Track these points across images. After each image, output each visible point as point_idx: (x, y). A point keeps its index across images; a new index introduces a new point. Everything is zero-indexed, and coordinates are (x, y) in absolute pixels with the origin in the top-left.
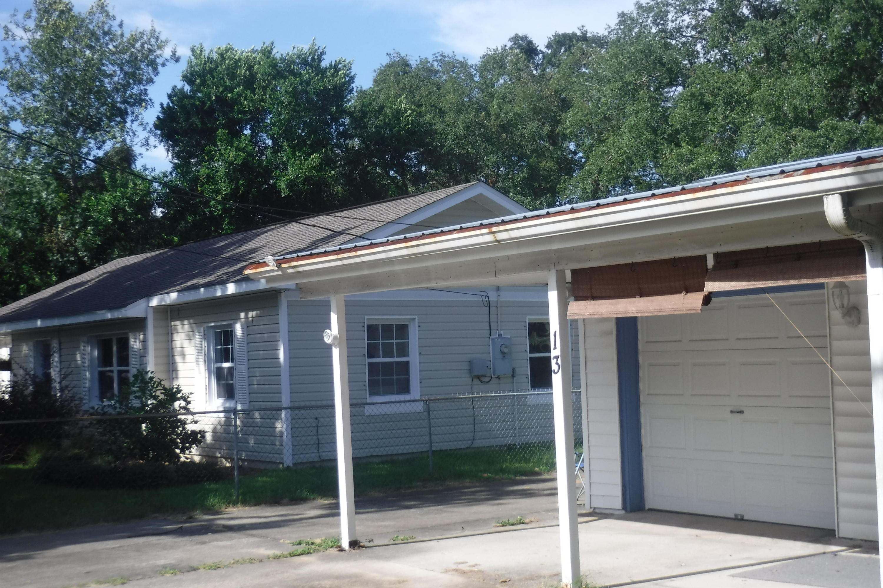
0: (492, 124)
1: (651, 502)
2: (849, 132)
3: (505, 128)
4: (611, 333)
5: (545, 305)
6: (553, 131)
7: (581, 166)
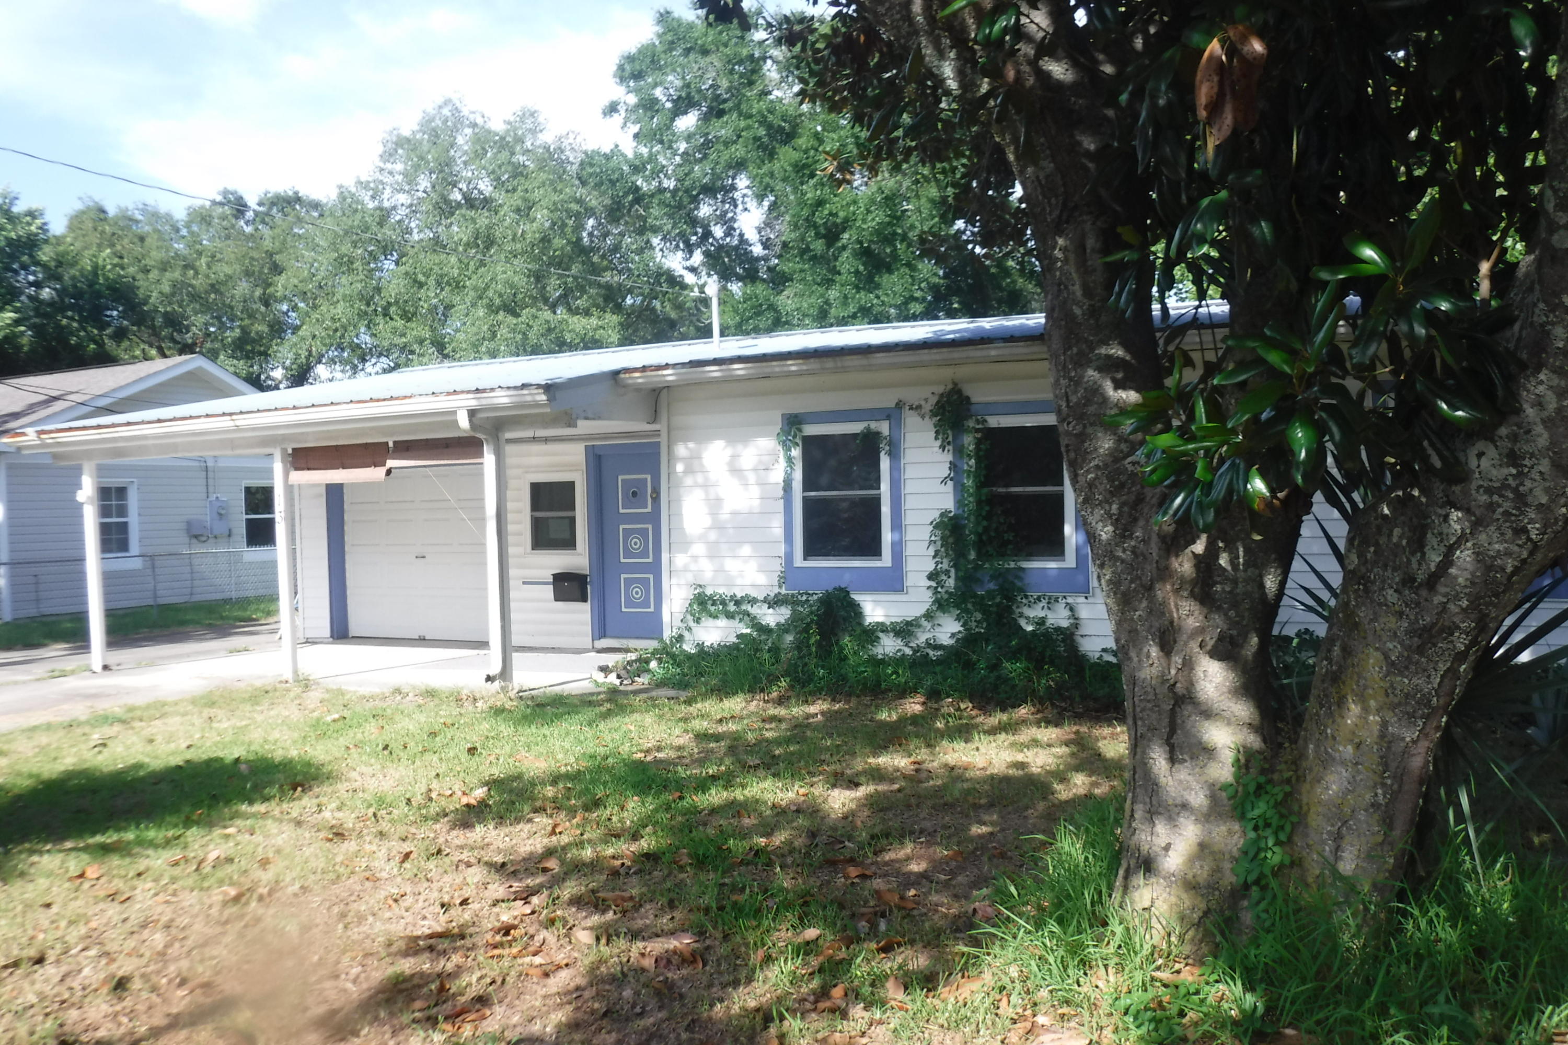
0: (199, 283)
1: (354, 631)
2: (548, 322)
3: (214, 288)
4: (321, 495)
5: (270, 472)
6: (264, 294)
7: (296, 329)
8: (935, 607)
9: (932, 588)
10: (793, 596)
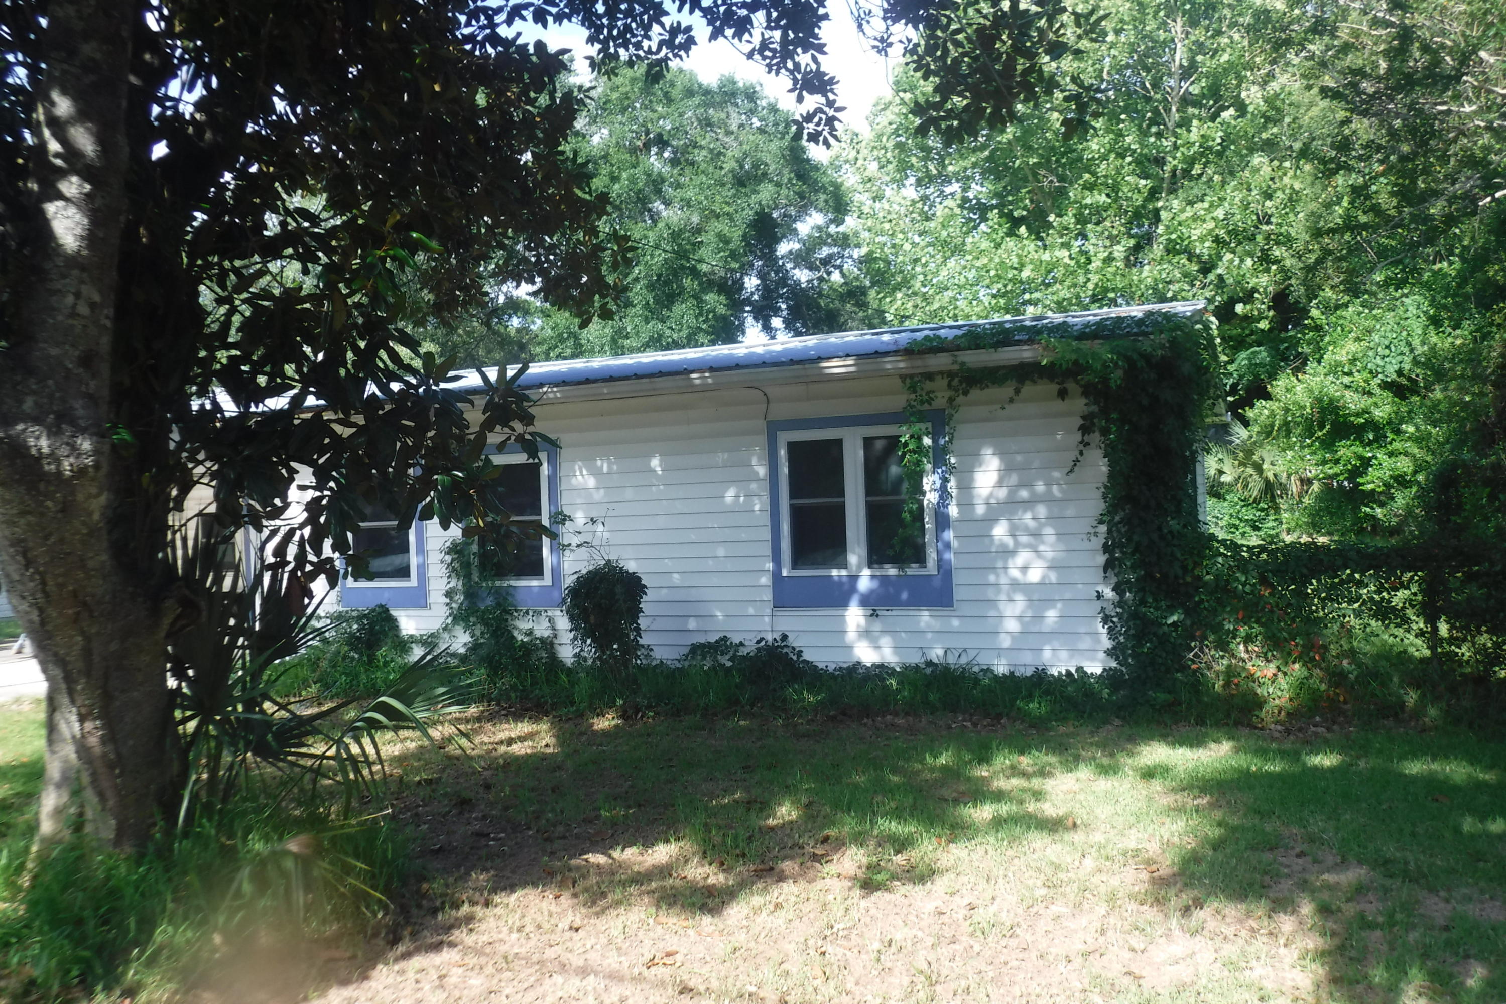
8: (449, 621)
9: (447, 605)
10: (347, 612)
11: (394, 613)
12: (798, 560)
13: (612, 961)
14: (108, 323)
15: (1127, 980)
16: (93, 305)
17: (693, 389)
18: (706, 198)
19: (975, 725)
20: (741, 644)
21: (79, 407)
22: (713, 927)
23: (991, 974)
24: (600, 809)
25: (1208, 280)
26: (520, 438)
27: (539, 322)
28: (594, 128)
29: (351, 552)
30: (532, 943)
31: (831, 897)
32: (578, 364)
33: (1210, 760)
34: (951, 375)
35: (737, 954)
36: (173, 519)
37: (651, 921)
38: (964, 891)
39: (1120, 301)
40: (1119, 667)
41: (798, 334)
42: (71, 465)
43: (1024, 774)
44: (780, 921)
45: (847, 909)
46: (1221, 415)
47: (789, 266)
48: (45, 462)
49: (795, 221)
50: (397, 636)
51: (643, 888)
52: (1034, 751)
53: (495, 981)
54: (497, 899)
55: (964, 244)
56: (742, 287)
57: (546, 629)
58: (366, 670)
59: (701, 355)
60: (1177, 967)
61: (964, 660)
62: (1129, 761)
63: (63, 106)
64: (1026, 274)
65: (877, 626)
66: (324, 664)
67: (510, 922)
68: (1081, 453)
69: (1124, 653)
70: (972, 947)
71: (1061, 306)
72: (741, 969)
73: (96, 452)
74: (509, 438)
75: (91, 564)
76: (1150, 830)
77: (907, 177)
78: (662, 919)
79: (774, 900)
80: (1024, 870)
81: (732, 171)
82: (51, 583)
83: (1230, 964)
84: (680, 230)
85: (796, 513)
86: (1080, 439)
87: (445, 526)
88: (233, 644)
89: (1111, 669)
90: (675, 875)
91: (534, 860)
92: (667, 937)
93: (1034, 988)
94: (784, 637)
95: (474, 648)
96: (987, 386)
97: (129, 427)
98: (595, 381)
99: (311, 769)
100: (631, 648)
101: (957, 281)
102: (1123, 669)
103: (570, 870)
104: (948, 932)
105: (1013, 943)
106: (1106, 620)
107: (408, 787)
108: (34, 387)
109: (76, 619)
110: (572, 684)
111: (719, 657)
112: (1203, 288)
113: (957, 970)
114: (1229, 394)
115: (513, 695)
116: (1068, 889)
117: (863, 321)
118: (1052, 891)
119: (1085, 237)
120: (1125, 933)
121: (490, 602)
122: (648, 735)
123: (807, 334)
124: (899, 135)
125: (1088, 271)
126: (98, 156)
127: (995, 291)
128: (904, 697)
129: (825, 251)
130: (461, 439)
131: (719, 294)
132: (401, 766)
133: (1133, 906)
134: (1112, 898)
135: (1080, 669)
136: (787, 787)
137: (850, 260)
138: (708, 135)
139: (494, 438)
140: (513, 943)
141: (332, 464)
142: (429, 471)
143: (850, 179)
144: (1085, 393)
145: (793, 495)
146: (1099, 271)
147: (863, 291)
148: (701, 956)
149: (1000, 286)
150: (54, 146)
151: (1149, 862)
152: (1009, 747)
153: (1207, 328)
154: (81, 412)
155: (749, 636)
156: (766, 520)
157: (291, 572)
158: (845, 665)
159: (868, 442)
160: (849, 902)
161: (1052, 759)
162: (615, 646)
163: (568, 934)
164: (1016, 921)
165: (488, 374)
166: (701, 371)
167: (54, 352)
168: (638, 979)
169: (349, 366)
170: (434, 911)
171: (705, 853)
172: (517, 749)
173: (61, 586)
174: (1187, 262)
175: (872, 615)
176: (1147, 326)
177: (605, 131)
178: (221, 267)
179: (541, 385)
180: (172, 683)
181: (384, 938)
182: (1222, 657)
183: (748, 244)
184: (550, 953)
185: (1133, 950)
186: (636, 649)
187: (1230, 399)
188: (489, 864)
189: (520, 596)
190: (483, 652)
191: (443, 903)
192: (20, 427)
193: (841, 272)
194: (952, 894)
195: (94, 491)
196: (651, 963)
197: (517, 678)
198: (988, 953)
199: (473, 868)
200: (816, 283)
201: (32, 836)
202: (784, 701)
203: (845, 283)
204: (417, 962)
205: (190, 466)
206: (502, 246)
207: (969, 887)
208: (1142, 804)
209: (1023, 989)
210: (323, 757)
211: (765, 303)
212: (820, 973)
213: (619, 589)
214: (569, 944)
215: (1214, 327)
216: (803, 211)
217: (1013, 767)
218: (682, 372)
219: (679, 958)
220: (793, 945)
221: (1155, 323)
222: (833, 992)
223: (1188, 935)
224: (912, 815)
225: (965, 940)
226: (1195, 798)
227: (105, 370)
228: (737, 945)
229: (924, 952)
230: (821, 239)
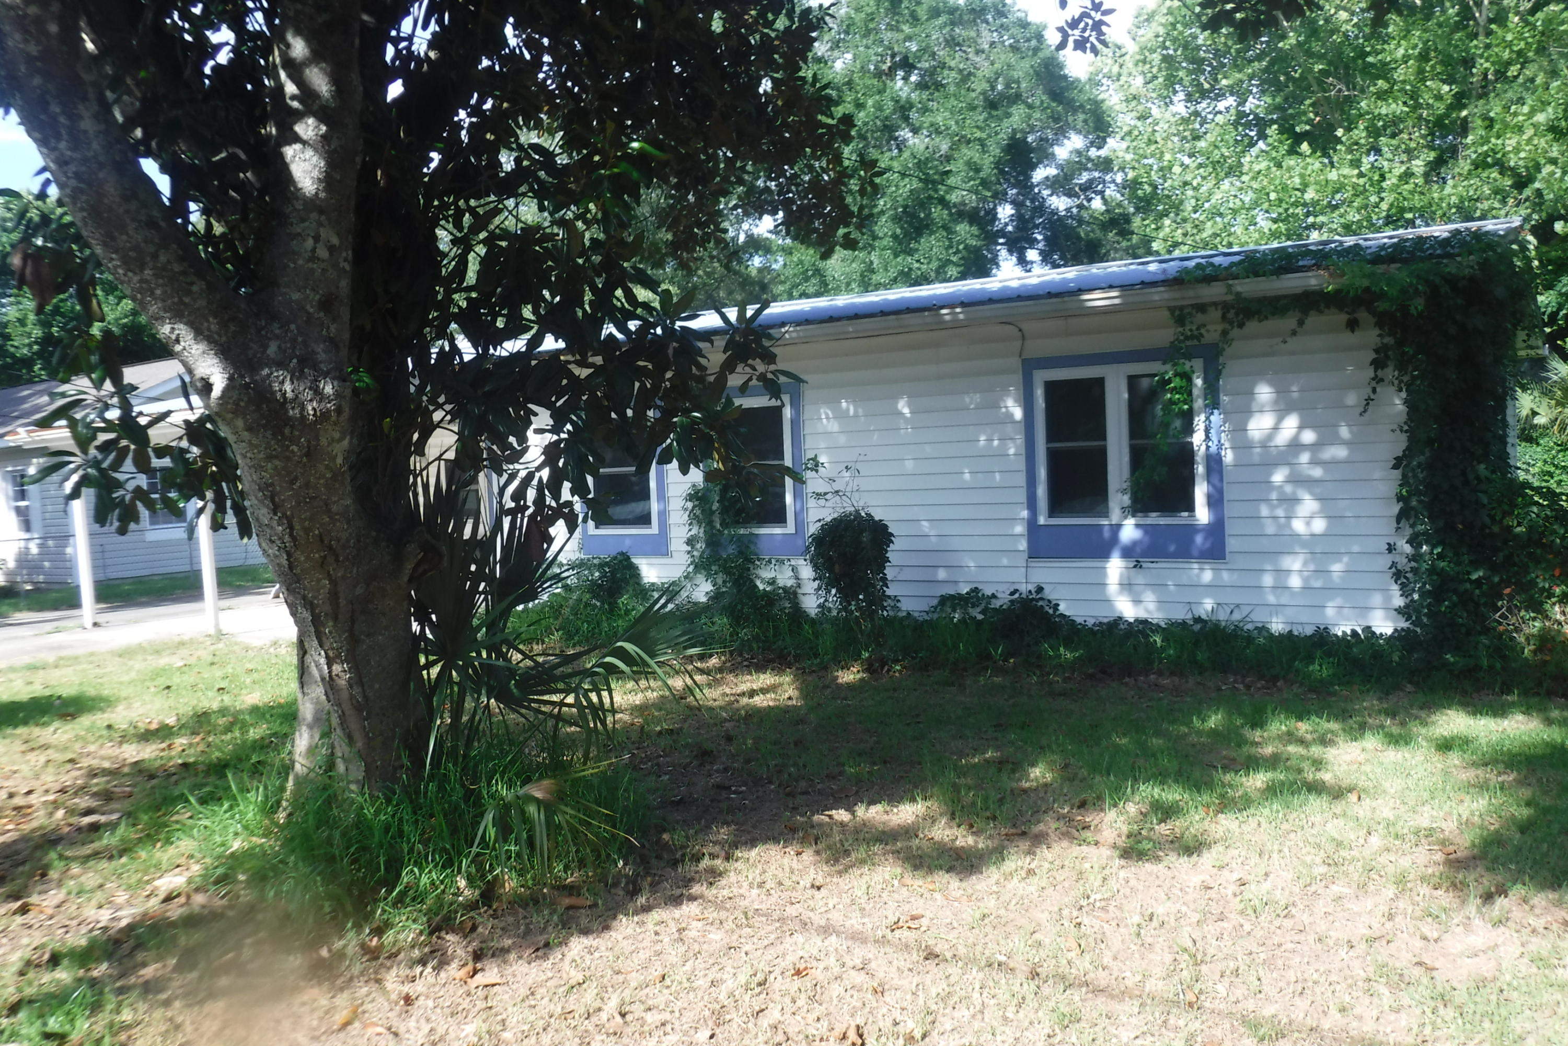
8: (691, 569)
9: (689, 552)
10: (589, 560)
11: (635, 561)
12: (1055, 508)
13: (854, 922)
14: (348, 267)
15: (1417, 971)
16: (331, 249)
17: (942, 325)
18: (957, 123)
19: (1248, 687)
20: (994, 596)
21: (321, 352)
22: (961, 892)
23: (1263, 956)
24: (843, 765)
25: (1524, 196)
26: (762, 377)
27: (781, 260)
28: (836, 53)
29: (590, 496)
30: (773, 900)
31: (1087, 866)
32: (822, 303)
33: (1518, 733)
34: (1226, 307)
35: (987, 921)
36: (416, 462)
37: (896, 882)
38: (1234, 865)
39: (1418, 222)
40: (1412, 627)
41: (1055, 266)
42: (314, 409)
43: (1302, 742)
44: (1032, 889)
45: (1105, 879)
46: (1538, 348)
47: (1045, 193)
48: (289, 406)
49: (1052, 145)
50: (639, 584)
51: (888, 847)
52: (1313, 718)
53: (735, 937)
54: (738, 853)
55: (1240, 164)
56: (995, 217)
57: (789, 578)
58: (608, 619)
59: (951, 290)
60: (1477, 959)
61: (1237, 616)
62: (1423, 731)
63: (299, 48)
64: (1310, 195)
65: (1140, 578)
66: (566, 611)
67: (750, 878)
68: (1374, 391)
69: (1418, 612)
70: (1242, 926)
71: (1348, 229)
72: (990, 936)
73: (338, 395)
74: (750, 379)
75: (335, 508)
76: (1446, 808)
77: (1175, 92)
78: (908, 880)
79: (1026, 866)
80: (1301, 845)
81: (984, 93)
82: (297, 527)
83: (1538, 960)
84: (927, 159)
85: (1054, 457)
86: (1372, 375)
87: (684, 470)
88: (474, 590)
89: (1403, 629)
90: (921, 836)
91: (775, 815)
92: (912, 899)
93: (1310, 973)
94: (1040, 589)
95: (716, 597)
96: (1266, 318)
97: (369, 371)
98: (839, 319)
99: (551, 715)
100: (878, 599)
101: (1231, 205)
102: (1418, 630)
103: (812, 827)
104: (1215, 909)
105: (1288, 923)
106: (1398, 575)
107: (649, 736)
108: (277, 331)
109: (323, 562)
110: (816, 635)
111: (970, 610)
112: (1517, 206)
113: (1225, 950)
114: (1546, 325)
115: (755, 646)
116: (1351, 868)
117: (1126, 250)
118: (1333, 869)
119: (1378, 152)
120: (1416, 919)
121: (731, 550)
122: (895, 690)
123: (1065, 266)
124: (1167, 48)
125: (1382, 190)
126: (332, 97)
127: (1274, 216)
128: (1170, 656)
129: (1085, 177)
130: (701, 379)
131: (971, 226)
132: (642, 715)
133: (1425, 890)
134: (1401, 881)
135: (1368, 629)
136: (1041, 748)
137: (1112, 186)
138: (957, 55)
139: (734, 381)
140: (753, 898)
141: (572, 406)
142: (668, 413)
143: (1112, 98)
144: (1379, 324)
145: (1050, 437)
146: (1394, 189)
147: (1127, 219)
148: (948, 921)
149: (1281, 210)
150: (291, 88)
151: (1443, 843)
152: (1287, 710)
153: (1523, 247)
154: (322, 356)
155: (1001, 588)
156: (1021, 465)
157: (530, 517)
158: (1105, 620)
159: (1132, 381)
160: (1107, 871)
161: (1334, 726)
162: (861, 597)
163: (811, 892)
164: (1292, 899)
165: (728, 315)
166: (951, 306)
167: (296, 296)
168: (882, 941)
169: (587, 307)
170: (675, 863)
171: (953, 814)
172: (759, 701)
173: (307, 531)
174: (1499, 176)
175: (1135, 567)
176: (1453, 247)
177: (849, 56)
178: (457, 207)
179: (783, 324)
180: (415, 627)
181: (623, 889)
182: (1534, 619)
183: (1002, 172)
184: (791, 911)
185: (1425, 938)
186: (882, 600)
187: (1548, 330)
188: (730, 818)
189: (763, 545)
190: (726, 601)
191: (683, 855)
192: (266, 371)
193: (1103, 198)
194: (1221, 868)
195: (337, 435)
196: (895, 927)
197: (759, 628)
198: (1259, 933)
199: (714, 820)
200: (1075, 210)
201: (287, 774)
202: (1039, 657)
203: (1107, 211)
204: (656, 915)
205: (431, 408)
206: (741, 182)
207: (1239, 861)
208: (1438, 779)
209: (1299, 975)
210: (562, 704)
211: (1019, 234)
212: (1075, 945)
213: (866, 537)
214: (811, 903)
215: (1532, 247)
216: (1061, 132)
217: (1289, 734)
218: (931, 307)
219: (925, 922)
220: (1046, 914)
221: (1463, 244)
222: (1087, 965)
223: (1489, 926)
224: (1176, 781)
225: (1235, 918)
226: (1499, 774)
227: (345, 313)
228: (986, 911)
229: (1189, 929)
230: (1080, 163)
